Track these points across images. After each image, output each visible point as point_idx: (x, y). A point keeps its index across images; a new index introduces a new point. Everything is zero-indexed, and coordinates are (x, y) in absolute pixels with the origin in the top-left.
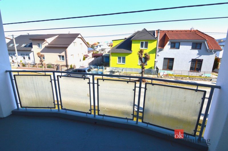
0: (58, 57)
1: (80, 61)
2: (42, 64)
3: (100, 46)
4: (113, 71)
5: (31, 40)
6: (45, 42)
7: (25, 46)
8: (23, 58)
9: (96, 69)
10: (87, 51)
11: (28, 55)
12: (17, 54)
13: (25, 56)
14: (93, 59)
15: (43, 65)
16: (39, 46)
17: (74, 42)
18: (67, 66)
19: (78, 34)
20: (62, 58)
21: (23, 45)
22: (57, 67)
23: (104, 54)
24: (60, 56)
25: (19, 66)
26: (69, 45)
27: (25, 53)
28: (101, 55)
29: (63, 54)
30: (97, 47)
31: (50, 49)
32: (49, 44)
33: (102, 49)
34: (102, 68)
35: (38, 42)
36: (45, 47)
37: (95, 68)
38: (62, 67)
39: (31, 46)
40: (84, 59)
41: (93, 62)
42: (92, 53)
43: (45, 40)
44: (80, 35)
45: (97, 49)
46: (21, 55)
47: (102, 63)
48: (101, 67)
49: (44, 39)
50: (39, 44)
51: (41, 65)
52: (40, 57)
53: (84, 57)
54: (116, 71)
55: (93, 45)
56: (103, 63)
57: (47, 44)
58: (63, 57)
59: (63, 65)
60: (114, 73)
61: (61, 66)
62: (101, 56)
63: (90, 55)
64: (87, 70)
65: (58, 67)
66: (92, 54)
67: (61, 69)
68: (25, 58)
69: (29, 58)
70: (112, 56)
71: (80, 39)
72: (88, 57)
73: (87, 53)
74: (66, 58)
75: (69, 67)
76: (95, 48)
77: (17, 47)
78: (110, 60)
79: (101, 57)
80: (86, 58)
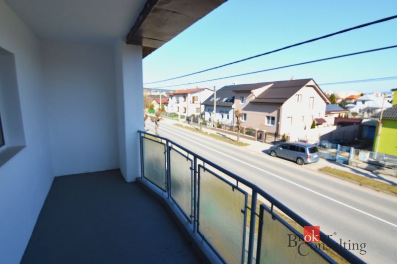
0: (266, 119)
1: (305, 129)
2: (238, 127)
3: (363, 102)
4: (381, 162)
5: (234, 93)
6: (251, 95)
7: (226, 101)
8: (221, 116)
9: (334, 151)
10: (324, 112)
11: (227, 112)
12: (214, 111)
13: (224, 114)
14: (335, 128)
15: (239, 129)
16: (242, 101)
17: (296, 94)
18: (276, 135)
19: (308, 80)
20: (272, 121)
21: (225, 100)
22: (259, 134)
23: (364, 121)
24: (268, 118)
25: (214, 126)
26: (286, 99)
27: (225, 109)
28: (359, 122)
29: (274, 114)
30: (355, 103)
31: (257, 105)
32: (256, 98)
33: (368, 108)
34: (349, 151)
35: (242, 95)
36: (250, 102)
37: (332, 148)
38: (267, 136)
39: (232, 101)
40: (313, 127)
41: (331, 133)
42: (337, 115)
43: (252, 91)
44: (311, 81)
45: (352, 107)
46: (221, 112)
47: (356, 139)
48: (345, 148)
49: (250, 91)
50: (243, 98)
51: (237, 129)
52: (237, 117)
53: (314, 122)
54: (387, 164)
55: (347, 99)
56: (361, 141)
57: (253, 98)
58: (273, 118)
59: (270, 133)
60: (379, 169)
61: (266, 134)
62: (357, 123)
63: (331, 120)
64: (309, 149)
65: (261, 135)
66: (336, 118)
67: (265, 139)
68: (224, 117)
69: (228, 118)
70: (383, 126)
71: (312, 88)
72: (324, 124)
73: (323, 116)
74: (278, 121)
75: (281, 138)
76: (348, 105)
77: (217, 102)
78: (377, 135)
79: (357, 126)
80: (317, 125)
